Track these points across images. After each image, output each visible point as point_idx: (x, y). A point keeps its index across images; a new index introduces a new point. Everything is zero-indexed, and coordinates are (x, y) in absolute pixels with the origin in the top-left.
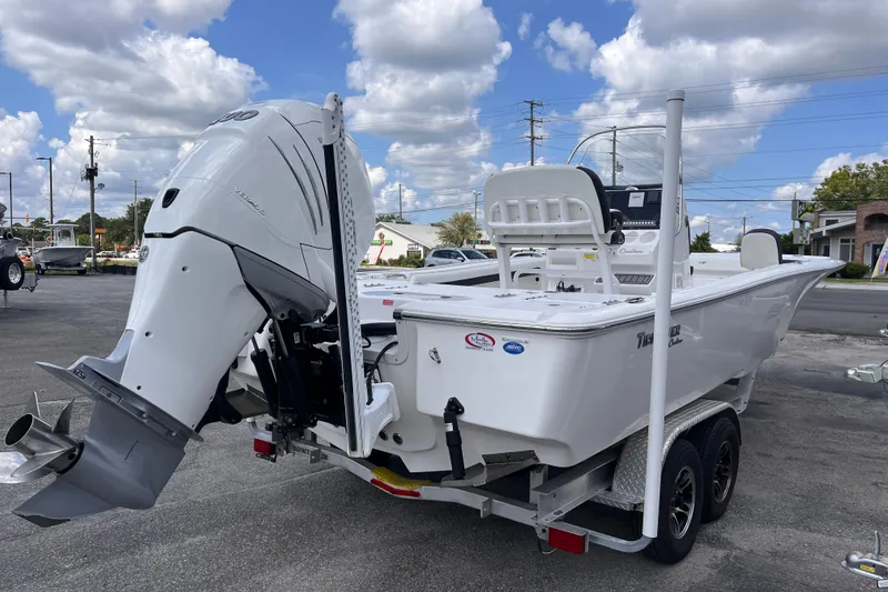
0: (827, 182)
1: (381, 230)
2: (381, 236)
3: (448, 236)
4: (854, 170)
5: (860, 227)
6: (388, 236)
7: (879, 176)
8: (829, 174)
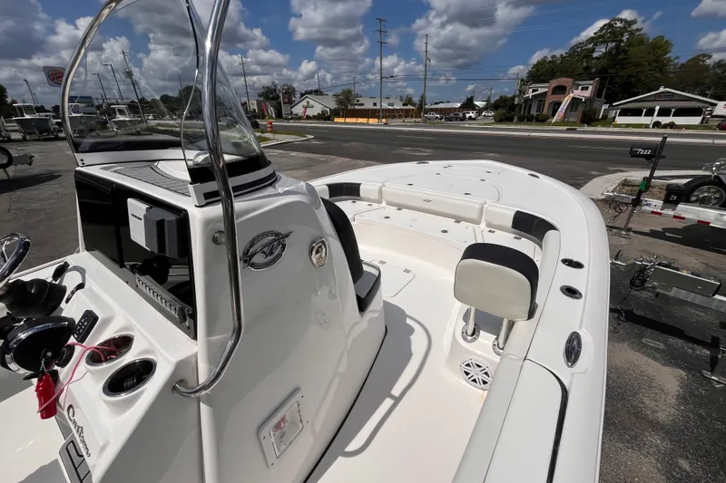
0: (535, 65)
1: (308, 99)
2: (308, 103)
3: (340, 102)
4: (550, 59)
5: (549, 93)
6: (312, 102)
7: (561, 63)
8: (535, 63)
